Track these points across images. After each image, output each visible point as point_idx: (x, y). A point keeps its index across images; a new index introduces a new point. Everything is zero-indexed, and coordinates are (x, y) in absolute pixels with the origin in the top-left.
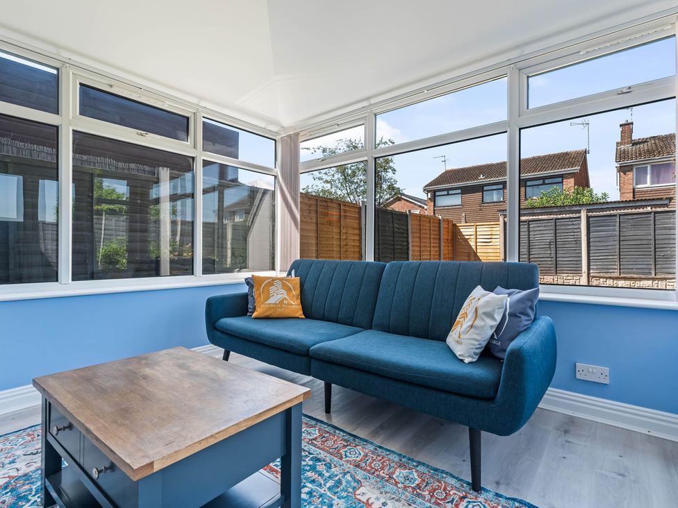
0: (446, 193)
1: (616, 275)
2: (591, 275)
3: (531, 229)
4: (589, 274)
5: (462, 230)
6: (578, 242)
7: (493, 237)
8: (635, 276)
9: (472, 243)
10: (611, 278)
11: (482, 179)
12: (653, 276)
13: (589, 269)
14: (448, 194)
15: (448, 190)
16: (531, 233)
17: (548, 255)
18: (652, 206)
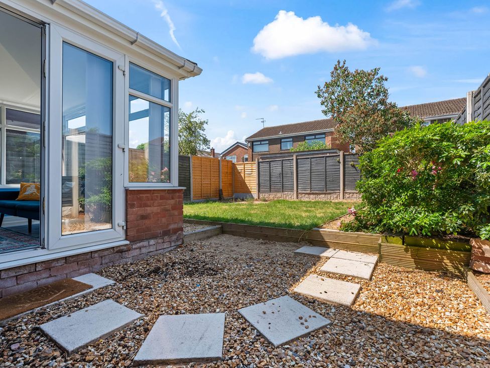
0: (259, 143)
1: (309, 192)
2: (299, 192)
3: (271, 166)
4: (297, 191)
5: (237, 167)
6: (292, 173)
7: (253, 171)
8: (317, 192)
9: (243, 175)
10: (307, 194)
11: (281, 135)
12: (325, 192)
13: (297, 189)
14: (261, 144)
15: (261, 141)
16: (271, 168)
17: (279, 181)
18: (329, 153)
